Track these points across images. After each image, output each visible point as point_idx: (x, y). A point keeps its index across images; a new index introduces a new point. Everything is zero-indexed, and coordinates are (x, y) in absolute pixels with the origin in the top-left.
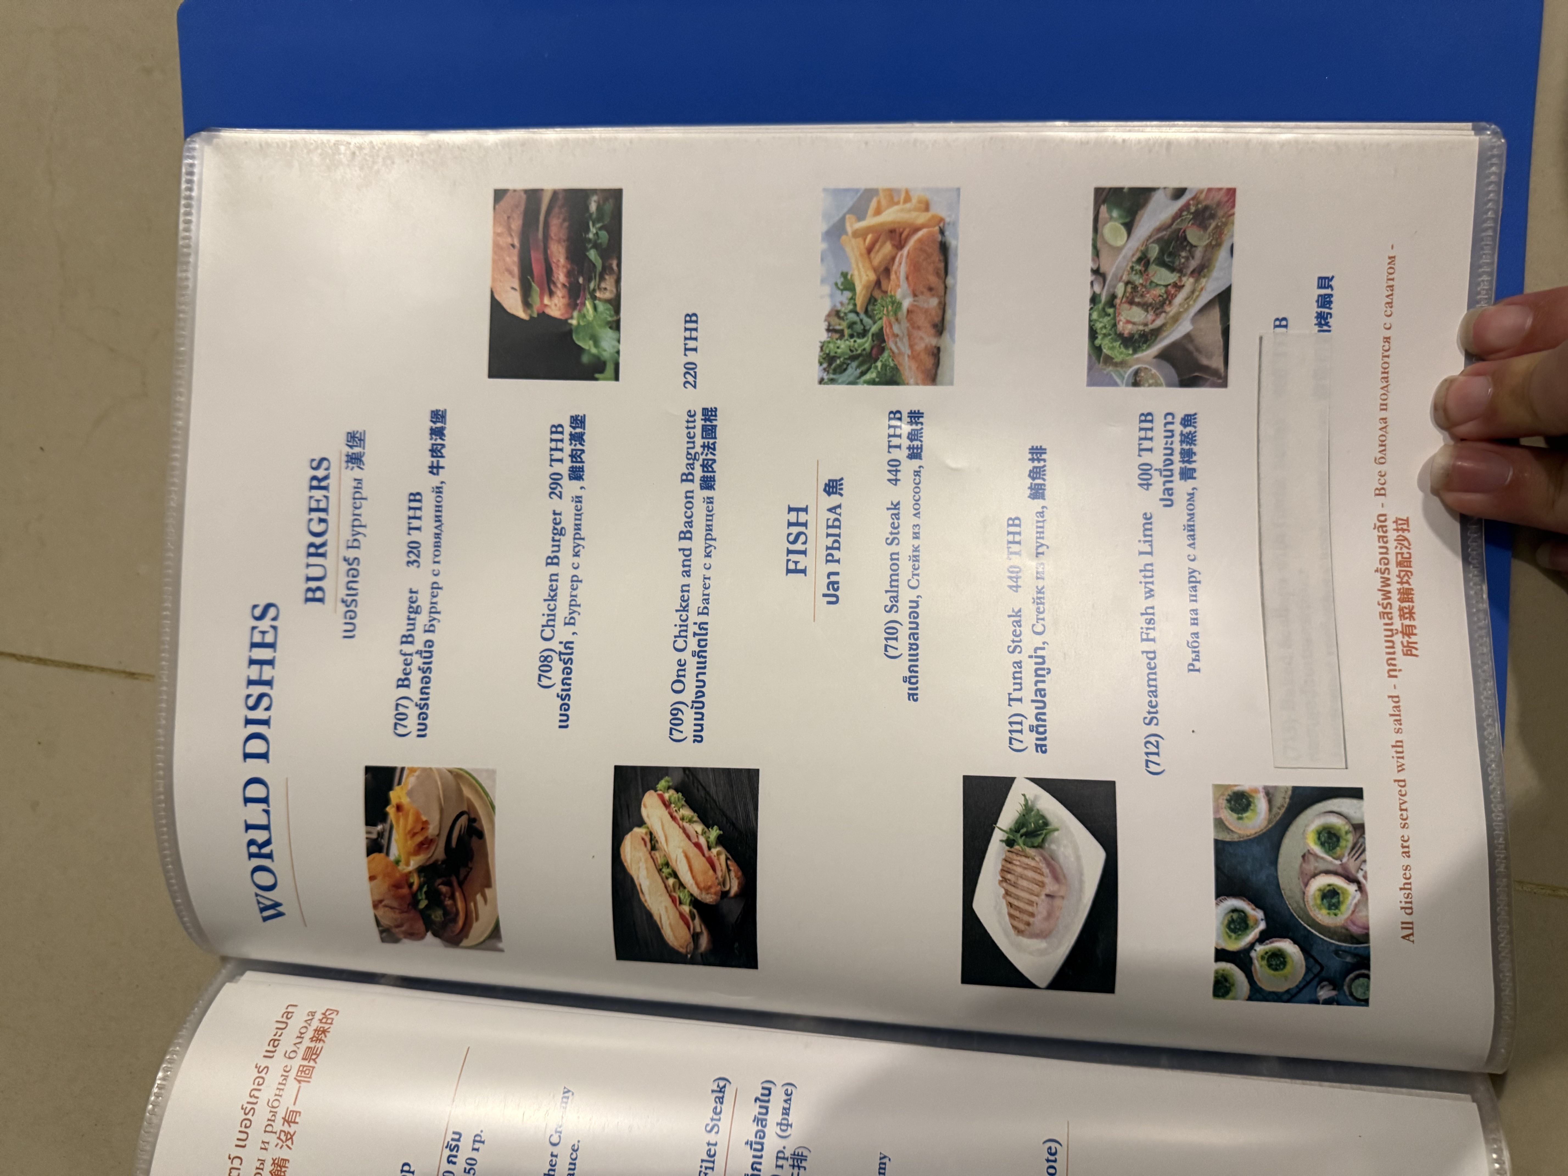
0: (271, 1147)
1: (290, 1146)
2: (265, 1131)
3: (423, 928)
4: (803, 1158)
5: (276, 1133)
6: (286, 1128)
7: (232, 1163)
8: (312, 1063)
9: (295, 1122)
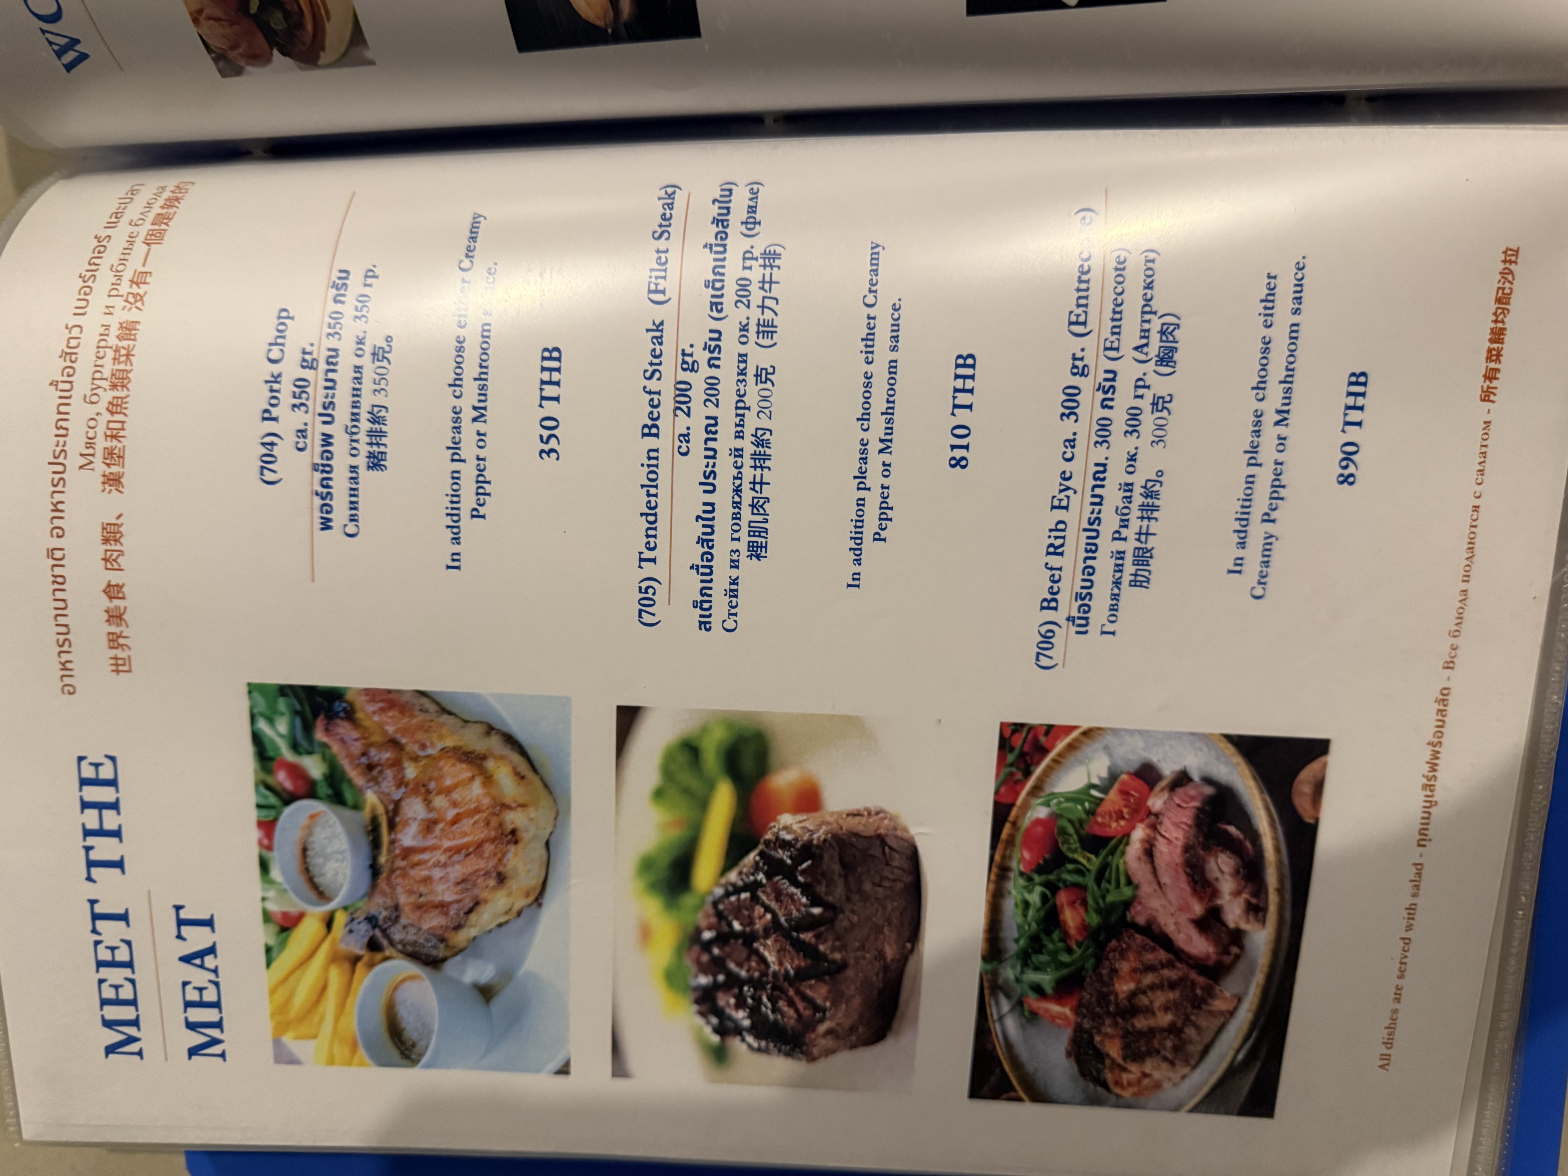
0: (117, 311)
1: (141, 307)
2: (109, 296)
3: (266, 45)
4: (776, 256)
5: (122, 296)
6: (135, 289)
7: (70, 332)
8: (163, 227)
9: (145, 283)
